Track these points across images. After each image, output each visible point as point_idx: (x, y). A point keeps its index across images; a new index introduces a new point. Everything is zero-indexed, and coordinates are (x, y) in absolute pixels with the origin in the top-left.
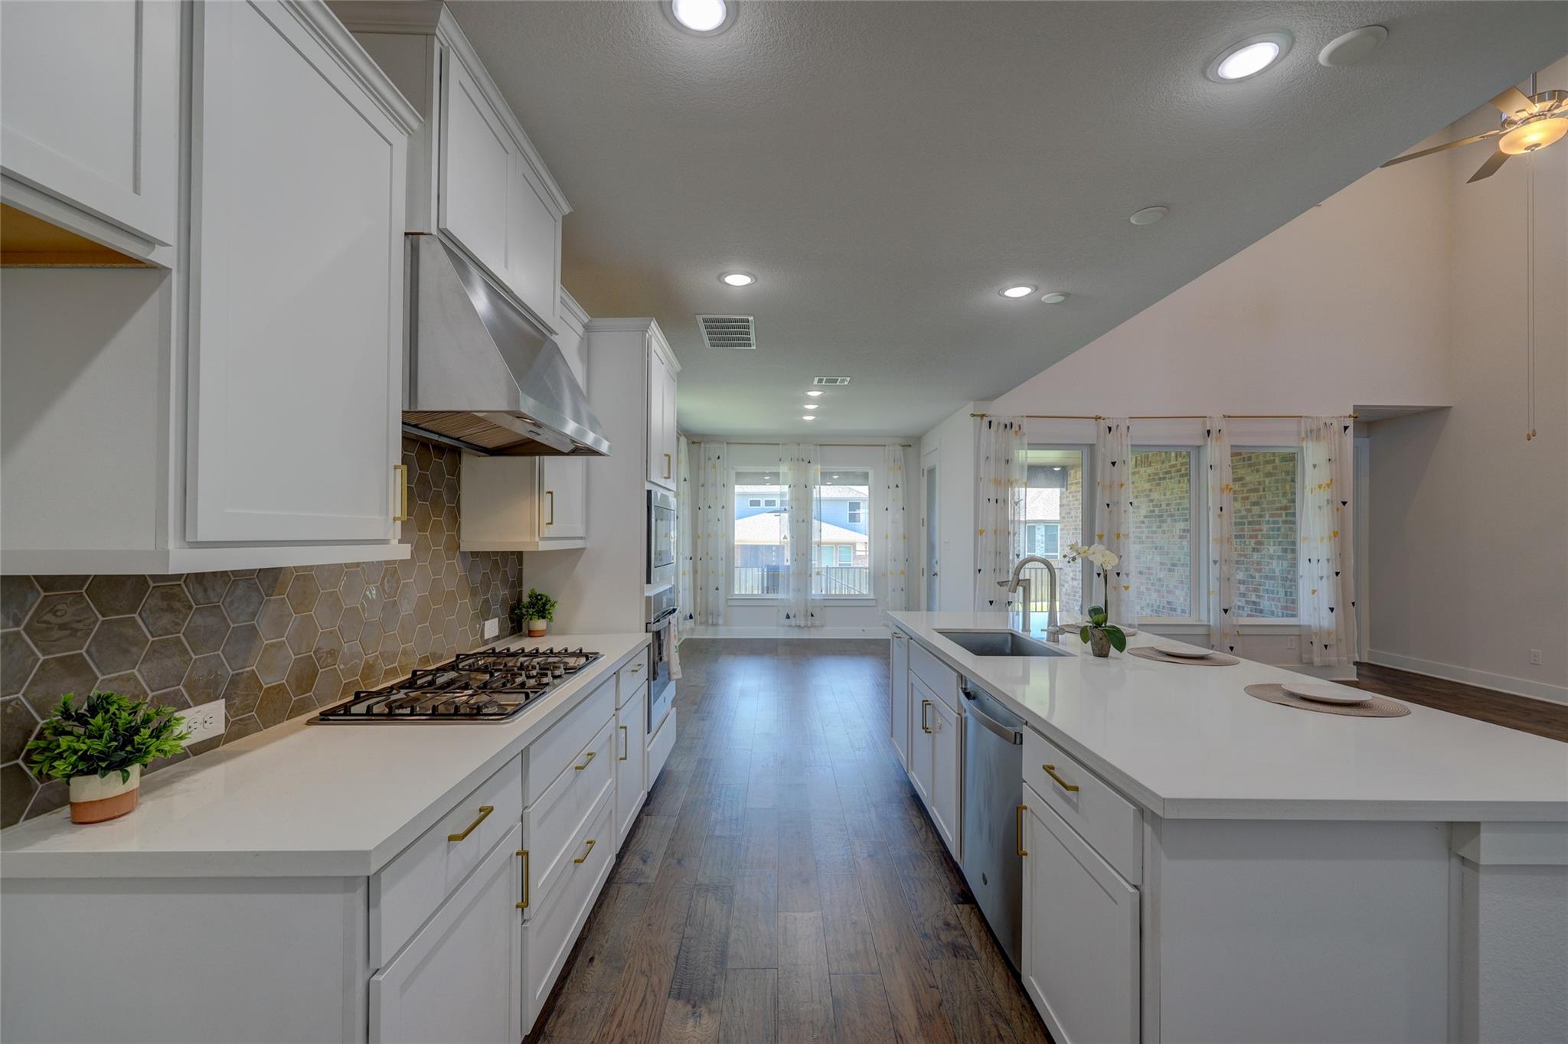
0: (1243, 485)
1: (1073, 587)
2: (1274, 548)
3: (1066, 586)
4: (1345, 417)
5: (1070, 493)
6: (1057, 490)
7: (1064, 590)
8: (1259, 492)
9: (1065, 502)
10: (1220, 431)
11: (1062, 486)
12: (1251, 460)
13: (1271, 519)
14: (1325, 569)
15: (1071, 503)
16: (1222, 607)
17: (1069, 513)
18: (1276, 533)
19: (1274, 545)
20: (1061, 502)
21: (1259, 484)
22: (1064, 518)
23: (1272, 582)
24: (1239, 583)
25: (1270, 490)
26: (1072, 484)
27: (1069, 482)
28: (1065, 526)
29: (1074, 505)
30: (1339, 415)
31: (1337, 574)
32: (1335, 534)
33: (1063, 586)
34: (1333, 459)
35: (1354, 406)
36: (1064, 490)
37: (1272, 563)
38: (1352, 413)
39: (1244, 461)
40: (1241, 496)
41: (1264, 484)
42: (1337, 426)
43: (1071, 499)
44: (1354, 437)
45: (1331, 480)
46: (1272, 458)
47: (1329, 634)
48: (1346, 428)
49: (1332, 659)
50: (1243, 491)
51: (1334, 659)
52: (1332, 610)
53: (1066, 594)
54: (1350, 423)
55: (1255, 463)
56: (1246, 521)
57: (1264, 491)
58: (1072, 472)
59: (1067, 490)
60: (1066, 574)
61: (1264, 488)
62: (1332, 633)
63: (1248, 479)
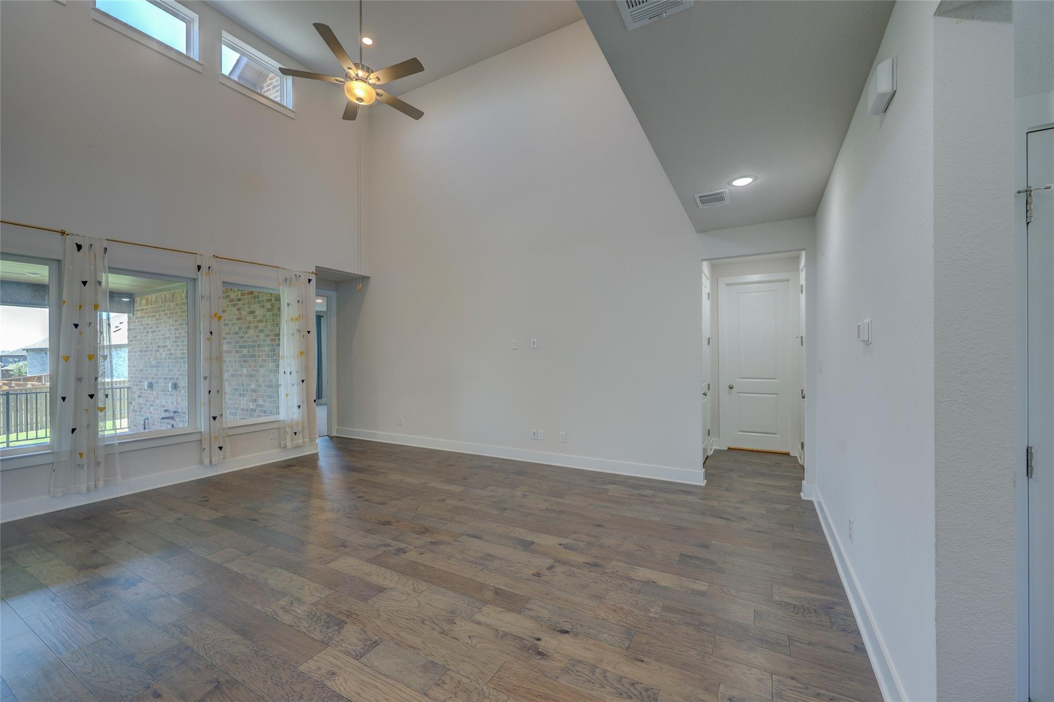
0: (255, 317)
1: (139, 404)
2: (272, 364)
3: (134, 403)
4: (309, 273)
5: (137, 318)
6: (126, 315)
7: (132, 407)
8: (263, 322)
9: (132, 327)
10: (209, 267)
11: (128, 312)
12: (258, 298)
13: (270, 343)
14: (295, 379)
15: (137, 327)
16: (212, 415)
17: (135, 337)
18: (273, 353)
19: (272, 362)
20: (129, 326)
21: (264, 315)
22: (131, 341)
23: (271, 389)
24: (253, 392)
25: (269, 322)
26: (138, 310)
27: (135, 309)
28: (133, 348)
29: (140, 329)
30: (305, 271)
31: (303, 381)
32: (302, 353)
33: (131, 403)
34: (300, 301)
35: (316, 267)
36: (131, 315)
37: (271, 375)
38: (314, 271)
39: (255, 299)
40: (254, 325)
41: (266, 317)
42: (304, 279)
43: (137, 324)
44: (316, 288)
45: (300, 316)
46: (270, 298)
47: (298, 424)
48: (310, 281)
49: (299, 441)
50: (254, 321)
51: (301, 441)
52: (299, 407)
53: (134, 411)
54: (313, 277)
55: (261, 300)
56: (256, 344)
57: (266, 322)
58: (138, 299)
59: (133, 315)
60: (133, 392)
61: (266, 320)
62: (300, 423)
63: (258, 312)
